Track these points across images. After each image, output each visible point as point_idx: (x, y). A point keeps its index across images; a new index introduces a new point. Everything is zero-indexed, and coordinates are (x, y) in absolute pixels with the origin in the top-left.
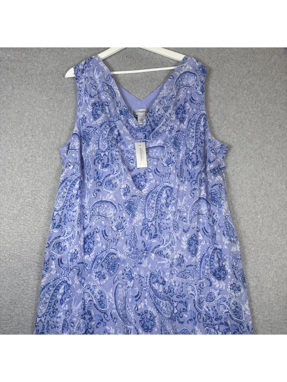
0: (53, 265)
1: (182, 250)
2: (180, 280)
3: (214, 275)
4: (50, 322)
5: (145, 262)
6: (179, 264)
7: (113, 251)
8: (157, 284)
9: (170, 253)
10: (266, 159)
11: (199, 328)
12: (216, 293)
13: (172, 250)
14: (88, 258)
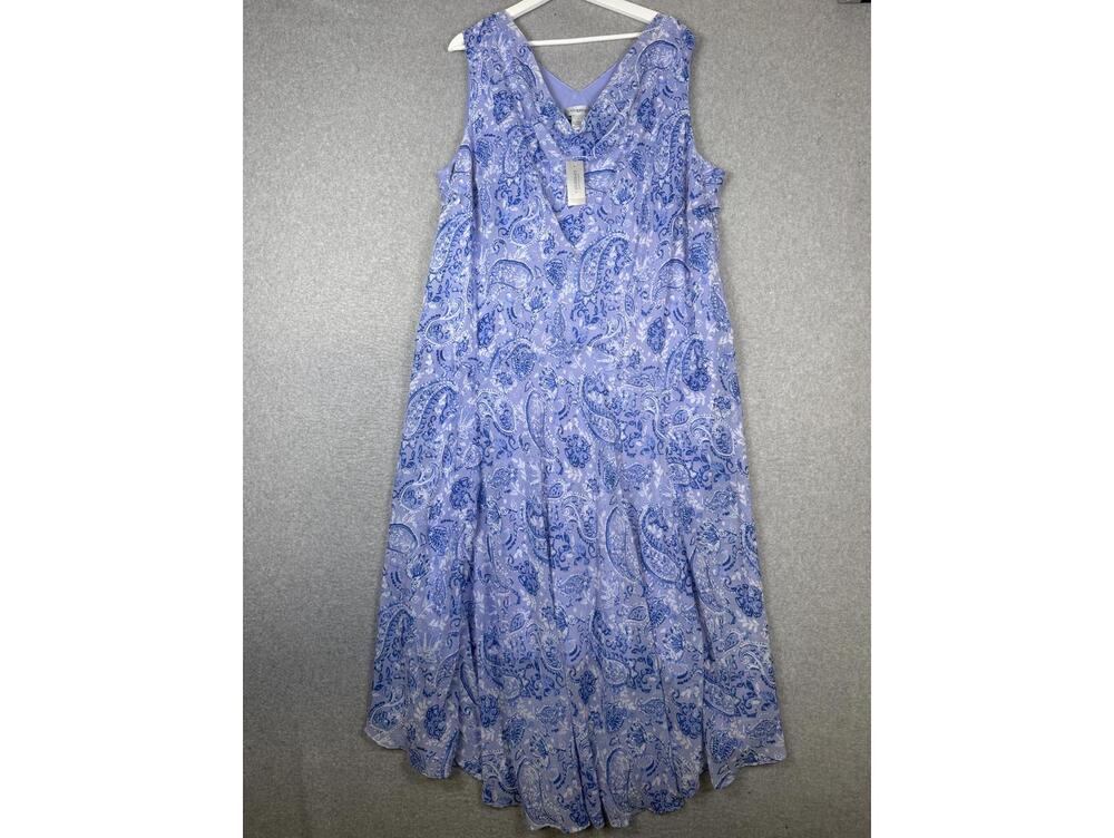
0: (429, 360)
1: (638, 342)
2: (633, 388)
3: (689, 383)
4: (424, 448)
5: (577, 360)
6: (632, 365)
7: (525, 341)
8: (594, 393)
9: (617, 348)
10: (790, 197)
11: (659, 463)
12: (690, 412)
13: (622, 343)
14: (485, 353)
